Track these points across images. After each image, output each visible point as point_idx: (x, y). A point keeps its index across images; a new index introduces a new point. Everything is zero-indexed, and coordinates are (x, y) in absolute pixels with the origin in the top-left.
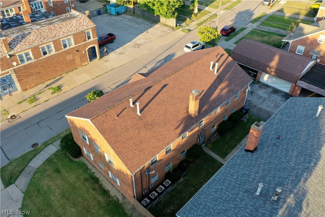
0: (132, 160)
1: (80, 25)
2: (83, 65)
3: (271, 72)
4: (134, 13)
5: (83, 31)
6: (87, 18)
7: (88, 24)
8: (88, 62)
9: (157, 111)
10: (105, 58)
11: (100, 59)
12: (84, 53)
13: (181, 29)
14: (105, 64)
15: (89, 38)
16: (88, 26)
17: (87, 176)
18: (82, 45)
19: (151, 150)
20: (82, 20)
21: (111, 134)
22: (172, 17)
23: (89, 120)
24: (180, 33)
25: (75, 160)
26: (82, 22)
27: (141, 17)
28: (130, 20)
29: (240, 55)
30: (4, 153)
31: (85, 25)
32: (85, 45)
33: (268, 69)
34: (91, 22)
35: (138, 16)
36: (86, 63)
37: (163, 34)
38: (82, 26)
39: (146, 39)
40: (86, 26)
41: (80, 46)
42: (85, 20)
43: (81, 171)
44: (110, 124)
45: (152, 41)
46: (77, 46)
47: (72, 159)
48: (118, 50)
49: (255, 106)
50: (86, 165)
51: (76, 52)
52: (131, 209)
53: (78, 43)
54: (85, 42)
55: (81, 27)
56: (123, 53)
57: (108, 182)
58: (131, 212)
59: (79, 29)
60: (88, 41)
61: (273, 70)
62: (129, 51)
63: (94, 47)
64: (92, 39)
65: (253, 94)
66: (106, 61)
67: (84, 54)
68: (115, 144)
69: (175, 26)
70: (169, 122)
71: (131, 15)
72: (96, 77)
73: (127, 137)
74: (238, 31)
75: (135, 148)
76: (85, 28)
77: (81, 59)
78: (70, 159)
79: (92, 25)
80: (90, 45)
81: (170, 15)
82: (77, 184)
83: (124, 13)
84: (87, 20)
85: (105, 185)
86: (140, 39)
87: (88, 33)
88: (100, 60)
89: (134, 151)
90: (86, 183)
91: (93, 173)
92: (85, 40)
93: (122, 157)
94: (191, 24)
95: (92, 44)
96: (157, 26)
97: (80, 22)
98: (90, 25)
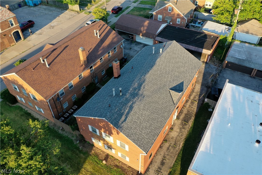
0: (46, 93)
1: (3, 16)
2: (12, 45)
4: (48, 3)
5: (6, 20)
6: (7, 10)
7: (9, 15)
8: (15, 43)
10: (28, 38)
11: (24, 40)
12: (10, 36)
13: (84, 12)
14: (29, 43)
15: (12, 25)
16: (10, 16)
17: (22, 113)
18: (8, 30)
19: (58, 86)
20: (4, 12)
21: (30, 80)
22: (76, 4)
23: (14, 74)
24: (83, 14)
25: (13, 105)
26: (4, 14)
27: (53, 6)
28: (45, 9)
29: (121, 25)
31: (7, 16)
32: (10, 31)
34: (11, 13)
35: (51, 6)
36: (14, 44)
37: (71, 17)
38: (5, 16)
39: (58, 22)
40: (8, 17)
41: (6, 31)
42: (6, 12)
43: (18, 111)
44: (29, 74)
45: (62, 23)
46: (4, 32)
47: (11, 105)
48: (38, 32)
49: (132, 56)
50: (21, 107)
51: (3, 36)
52: (53, 125)
53: (4, 30)
54: (9, 28)
55: (4, 17)
56: (41, 33)
57: (37, 114)
58: (53, 127)
59: (2, 19)
60: (12, 27)
62: (46, 32)
63: (18, 31)
64: (14, 25)
65: (131, 49)
66: (29, 41)
67: (10, 37)
68: (34, 86)
69: (79, 10)
71: (46, 5)
72: (23, 52)
73: (41, 80)
74: (124, 10)
75: (47, 86)
76: (7, 18)
77: (9, 41)
78: (9, 106)
79: (12, 15)
80: (14, 30)
81: (74, 3)
82: (16, 119)
83: (40, 4)
84: (8, 11)
85: (35, 116)
86: (54, 23)
87: (11, 22)
88: (24, 41)
89: (47, 88)
90: (22, 117)
91: (27, 111)
92: (9, 27)
93: (39, 92)
94: (91, 7)
95: (15, 29)
96: (67, 11)
97: (2, 14)
98: (11, 15)
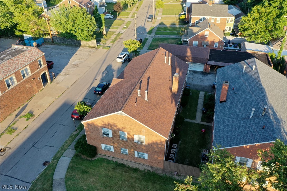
0: (162, 130)
1: (33, 55)
2: (39, 91)
3: (189, 60)
4: (53, 42)
5: (36, 60)
6: (36, 49)
7: (38, 53)
8: (43, 87)
9: (155, 95)
11: (51, 82)
12: (38, 79)
13: (101, 47)
14: (59, 85)
15: (41, 65)
16: (39, 55)
17: (113, 166)
18: (37, 72)
19: (167, 121)
20: (32, 51)
21: (140, 117)
23: (121, 112)
24: (102, 51)
25: (93, 159)
26: (34, 53)
27: (62, 44)
28: (53, 48)
30: (19, 180)
31: (36, 55)
32: (39, 73)
33: (186, 58)
34: (40, 51)
35: (58, 44)
36: (41, 88)
37: (90, 53)
38: (34, 55)
39: (79, 60)
40: (38, 56)
41: (35, 73)
42: (35, 51)
43: (105, 164)
44: (135, 110)
45: (85, 60)
46: (33, 75)
47: (90, 159)
48: (63, 72)
51: (33, 80)
52: (163, 172)
53: (33, 72)
54: (39, 70)
55: (34, 57)
56: (67, 74)
58: (164, 174)
59: (32, 59)
60: (40, 69)
61: (190, 58)
62: (72, 71)
63: (45, 73)
64: (43, 66)
66: (58, 83)
67: (39, 81)
69: (96, 46)
70: (165, 100)
71: (52, 45)
72: (59, 97)
73: (150, 116)
74: (144, 41)
76: (37, 57)
77: (37, 86)
79: (42, 54)
80: (42, 72)
82: (110, 174)
83: (43, 44)
84: (36, 50)
86: (74, 60)
87: (40, 61)
88: (51, 84)
91: (116, 162)
92: (38, 68)
94: (106, 42)
95: (44, 71)
96: (81, 48)
97: (31, 53)
98: (40, 54)
